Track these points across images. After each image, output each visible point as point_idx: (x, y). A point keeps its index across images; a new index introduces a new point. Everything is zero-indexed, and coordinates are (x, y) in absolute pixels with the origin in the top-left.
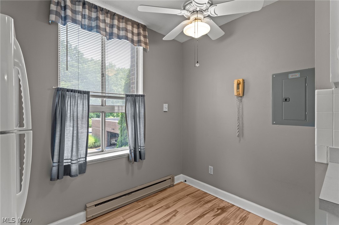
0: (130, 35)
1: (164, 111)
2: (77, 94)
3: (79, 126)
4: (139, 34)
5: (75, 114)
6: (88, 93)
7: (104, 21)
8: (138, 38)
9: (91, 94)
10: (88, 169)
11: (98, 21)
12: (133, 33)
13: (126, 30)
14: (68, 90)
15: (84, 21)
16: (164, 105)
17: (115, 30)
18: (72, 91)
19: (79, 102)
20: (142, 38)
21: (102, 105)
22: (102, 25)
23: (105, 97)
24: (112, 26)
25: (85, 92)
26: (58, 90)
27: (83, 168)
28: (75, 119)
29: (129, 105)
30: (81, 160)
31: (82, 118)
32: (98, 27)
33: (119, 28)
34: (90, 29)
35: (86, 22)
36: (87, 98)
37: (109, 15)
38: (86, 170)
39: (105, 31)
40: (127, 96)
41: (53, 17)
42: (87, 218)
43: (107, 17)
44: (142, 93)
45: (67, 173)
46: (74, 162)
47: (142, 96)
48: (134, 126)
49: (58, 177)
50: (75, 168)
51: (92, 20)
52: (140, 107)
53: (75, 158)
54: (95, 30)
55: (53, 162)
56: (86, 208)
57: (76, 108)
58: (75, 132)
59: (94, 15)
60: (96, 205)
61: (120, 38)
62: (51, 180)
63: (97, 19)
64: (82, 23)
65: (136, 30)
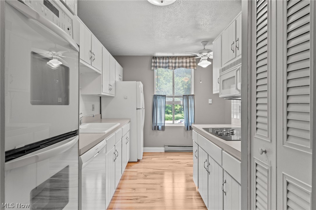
0: (184, 65)
1: (209, 104)
2: (161, 97)
3: (162, 110)
4: (190, 62)
5: (160, 105)
6: (165, 96)
7: (172, 62)
8: (190, 64)
9: (166, 96)
10: (166, 129)
11: (169, 64)
12: (186, 63)
13: (183, 62)
14: (158, 95)
16: (209, 100)
17: (177, 65)
18: (159, 95)
19: (162, 100)
20: (192, 64)
21: (173, 101)
22: (170, 65)
23: (173, 97)
24: (175, 63)
26: (154, 95)
27: (163, 128)
28: (160, 107)
29: (185, 100)
30: (163, 124)
31: (163, 107)
32: (169, 66)
33: (179, 63)
34: (166, 67)
35: (164, 65)
36: (165, 98)
37: (174, 58)
38: (164, 129)
39: (172, 67)
40: (184, 96)
41: (152, 68)
42: (165, 150)
43: (173, 59)
44: (193, 94)
45: (158, 129)
46: (160, 125)
47: (192, 95)
48: (187, 112)
49: (155, 129)
50: (160, 127)
51: (166, 64)
52: (191, 102)
53: (160, 123)
54: (167, 68)
55: (153, 123)
56: (164, 146)
57: (161, 102)
58: (160, 112)
59: (167, 61)
60: (169, 146)
61: (179, 68)
62: (153, 130)
63: (169, 62)
64: (163, 66)
65: (188, 61)
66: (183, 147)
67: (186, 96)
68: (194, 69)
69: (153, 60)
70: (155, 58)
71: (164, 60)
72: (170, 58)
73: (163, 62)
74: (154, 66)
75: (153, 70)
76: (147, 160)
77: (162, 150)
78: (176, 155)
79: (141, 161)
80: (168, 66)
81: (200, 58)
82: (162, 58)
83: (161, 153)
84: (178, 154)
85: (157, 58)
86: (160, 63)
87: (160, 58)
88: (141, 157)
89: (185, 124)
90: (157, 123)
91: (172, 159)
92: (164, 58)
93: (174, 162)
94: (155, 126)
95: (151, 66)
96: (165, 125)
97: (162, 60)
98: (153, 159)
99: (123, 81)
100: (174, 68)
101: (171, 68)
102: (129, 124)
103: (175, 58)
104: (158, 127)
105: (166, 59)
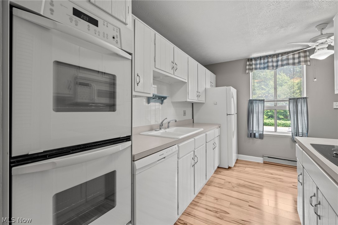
0: (291, 61)
1: (335, 108)
2: (258, 102)
3: (259, 116)
4: (299, 57)
5: (257, 111)
6: (263, 100)
7: (272, 61)
8: (299, 60)
9: (265, 100)
10: (265, 138)
12: (294, 59)
13: (288, 59)
14: (254, 100)
15: (261, 66)
16: (334, 103)
17: (280, 63)
18: (256, 100)
19: (259, 105)
20: (302, 59)
21: (275, 106)
22: (270, 64)
23: (274, 101)
24: (277, 61)
25: (262, 100)
26: (250, 100)
27: (261, 136)
28: (257, 113)
29: (291, 105)
30: (260, 132)
31: (261, 113)
33: (282, 60)
34: (264, 68)
35: (262, 66)
36: (263, 103)
37: (275, 56)
38: (263, 138)
39: (273, 66)
40: (290, 99)
41: (247, 71)
42: (264, 161)
43: (274, 58)
44: (305, 96)
45: (255, 136)
46: (257, 132)
47: (304, 98)
48: (295, 119)
49: (251, 137)
50: (257, 135)
51: (265, 64)
52: (302, 107)
53: (257, 130)
54: (266, 68)
55: (248, 130)
56: (263, 156)
57: (258, 108)
58: (257, 119)
59: (266, 61)
60: (268, 157)
61: (283, 66)
62: (248, 137)
63: (268, 62)
64: (260, 68)
65: (297, 56)
66: (290, 161)
67: (294, 99)
68: (307, 65)
69: (248, 62)
70: (250, 60)
71: (262, 61)
72: (270, 57)
73: (260, 63)
74: (249, 69)
75: (249, 73)
76: (240, 169)
77: (260, 160)
78: (277, 170)
79: (232, 168)
80: (267, 66)
81: (315, 49)
82: (259, 59)
83: (258, 163)
84: (282, 169)
85: (253, 60)
86: (256, 64)
87: (256, 59)
88: (232, 165)
89: (292, 134)
90: (253, 130)
91: (272, 174)
92: (262, 59)
93: (274, 178)
94: (251, 133)
95: (246, 69)
96: (264, 133)
97: (259, 61)
98: (247, 169)
99: (216, 87)
100: (275, 68)
101: (272, 68)
102: (217, 129)
103: (277, 55)
104: (255, 134)
105: (264, 59)
